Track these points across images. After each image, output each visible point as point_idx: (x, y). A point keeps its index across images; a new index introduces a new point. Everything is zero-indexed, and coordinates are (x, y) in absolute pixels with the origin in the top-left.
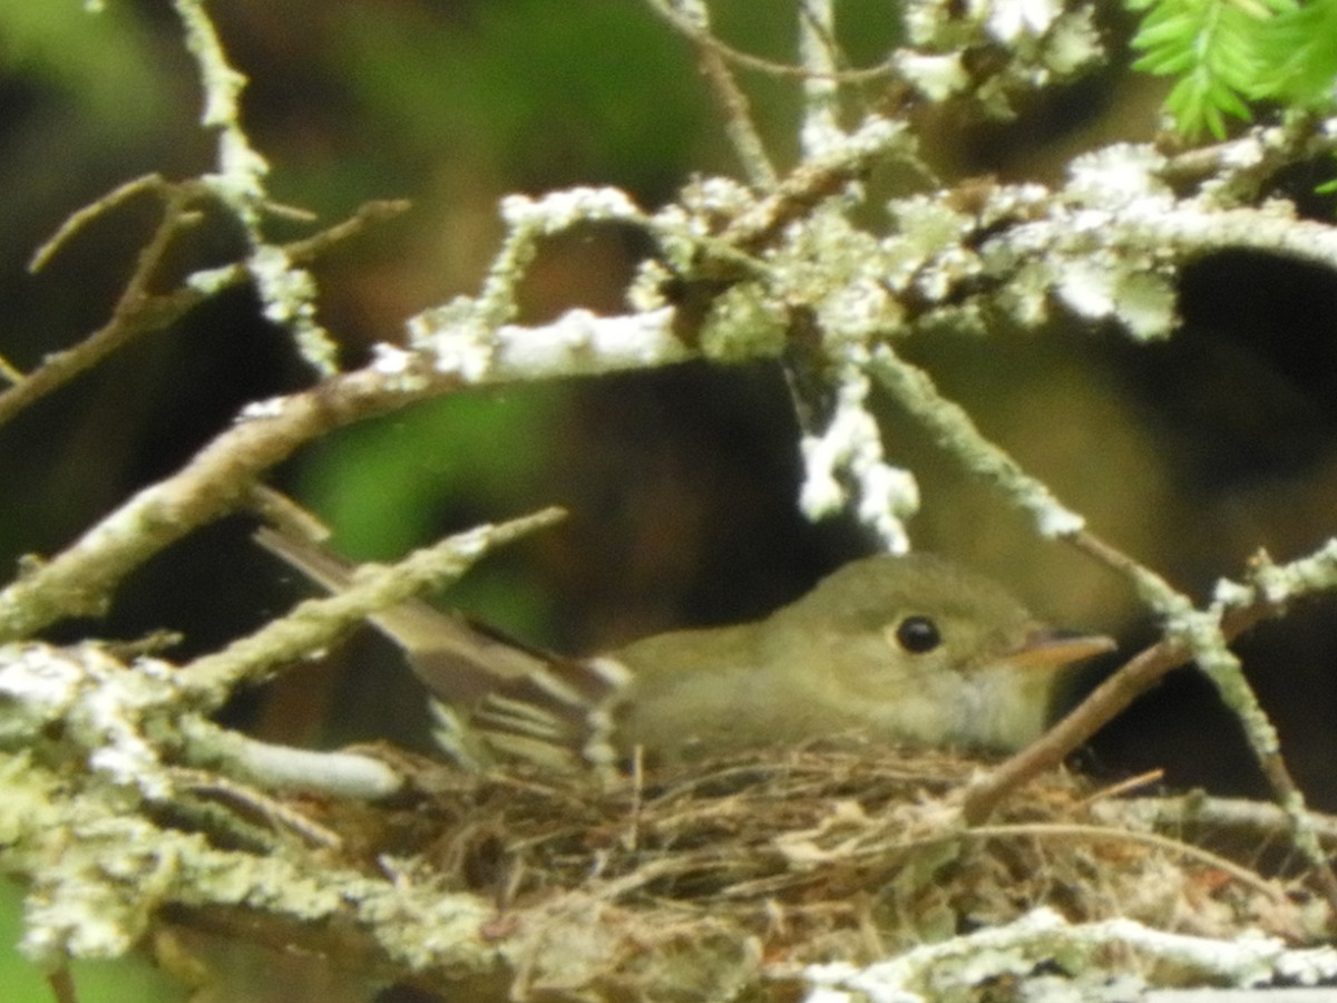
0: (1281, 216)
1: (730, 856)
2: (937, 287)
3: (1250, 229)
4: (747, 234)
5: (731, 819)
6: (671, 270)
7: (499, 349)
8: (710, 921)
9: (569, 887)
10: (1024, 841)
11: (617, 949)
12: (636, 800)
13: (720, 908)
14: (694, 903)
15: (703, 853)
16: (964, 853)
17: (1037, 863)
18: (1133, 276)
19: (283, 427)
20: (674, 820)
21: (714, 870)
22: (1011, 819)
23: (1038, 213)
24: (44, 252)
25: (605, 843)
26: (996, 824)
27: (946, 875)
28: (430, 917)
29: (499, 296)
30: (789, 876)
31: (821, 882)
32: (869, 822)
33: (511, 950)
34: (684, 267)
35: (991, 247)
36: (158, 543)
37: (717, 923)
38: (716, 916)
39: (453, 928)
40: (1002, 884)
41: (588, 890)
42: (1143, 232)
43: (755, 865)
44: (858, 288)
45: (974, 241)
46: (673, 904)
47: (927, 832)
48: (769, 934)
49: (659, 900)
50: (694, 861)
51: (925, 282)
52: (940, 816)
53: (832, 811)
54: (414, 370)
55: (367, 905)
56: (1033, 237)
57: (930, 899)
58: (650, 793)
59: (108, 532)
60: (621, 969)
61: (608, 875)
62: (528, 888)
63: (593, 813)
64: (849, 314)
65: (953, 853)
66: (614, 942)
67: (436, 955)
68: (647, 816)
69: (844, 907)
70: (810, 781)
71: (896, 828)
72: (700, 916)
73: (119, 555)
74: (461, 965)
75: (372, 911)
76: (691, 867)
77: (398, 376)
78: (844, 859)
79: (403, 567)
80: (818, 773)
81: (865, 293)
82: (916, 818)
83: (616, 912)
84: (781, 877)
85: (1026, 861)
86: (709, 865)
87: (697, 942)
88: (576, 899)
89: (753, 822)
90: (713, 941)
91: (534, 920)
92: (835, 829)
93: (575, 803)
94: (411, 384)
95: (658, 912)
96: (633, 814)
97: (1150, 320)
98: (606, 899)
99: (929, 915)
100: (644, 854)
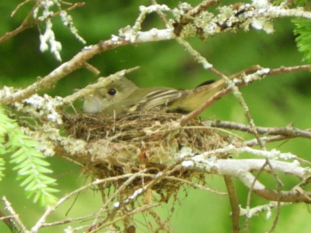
0: (301, 10)
1: (133, 132)
2: (229, 24)
3: (295, 13)
4: (192, 14)
5: (134, 125)
6: (176, 21)
7: (138, 36)
8: (130, 145)
9: (101, 138)
10: (191, 129)
11: (112, 151)
12: (115, 121)
13: (132, 142)
14: (127, 142)
15: (128, 132)
16: (180, 132)
17: (193, 133)
18: (266, 21)
19: (92, 51)
20: (123, 125)
21: (131, 135)
22: (188, 125)
23: (249, 9)
24: (14, 13)
25: (108, 130)
26: (186, 126)
27: (176, 136)
28: (75, 144)
29: (138, 25)
30: (145, 136)
31: (152, 138)
32: (162, 125)
33: (91, 151)
34: (178, 20)
35: (240, 16)
36: (66, 74)
37: (132, 145)
38: (131, 144)
39: (79, 146)
40: (187, 138)
41: (105, 139)
42: (273, 13)
43: (139, 134)
44: (211, 24)
45: (237, 15)
46: (123, 142)
47: (174, 128)
48: (142, 148)
49: (120, 141)
50: (127, 133)
51: (227, 23)
52: (176, 124)
53: (154, 124)
54: (119, 40)
55: (62, 142)
56: (249, 14)
57: (173, 141)
58: (117, 120)
59: (56, 72)
60: (113, 155)
61: (109, 136)
62: (92, 138)
63: (106, 123)
64: (209, 29)
65: (178, 132)
66: (111, 149)
67: (76, 152)
68: (117, 124)
69: (157, 142)
70: (150, 117)
71: (167, 127)
72: (128, 144)
73: (58, 76)
74: (81, 154)
75: (63, 143)
76: (126, 134)
77: (116, 41)
78: (157, 133)
79: (108, 78)
80: (151, 116)
81: (212, 25)
82: (171, 125)
83: (111, 143)
84: (144, 136)
85: (191, 133)
86: (130, 134)
87: (127, 149)
88: (103, 141)
89: (138, 125)
90: (130, 149)
91: (95, 145)
92: (155, 127)
93: (102, 121)
94: (119, 43)
95: (120, 143)
96: (114, 124)
97: (270, 30)
98: (109, 141)
99: (173, 144)
100: (117, 132)
